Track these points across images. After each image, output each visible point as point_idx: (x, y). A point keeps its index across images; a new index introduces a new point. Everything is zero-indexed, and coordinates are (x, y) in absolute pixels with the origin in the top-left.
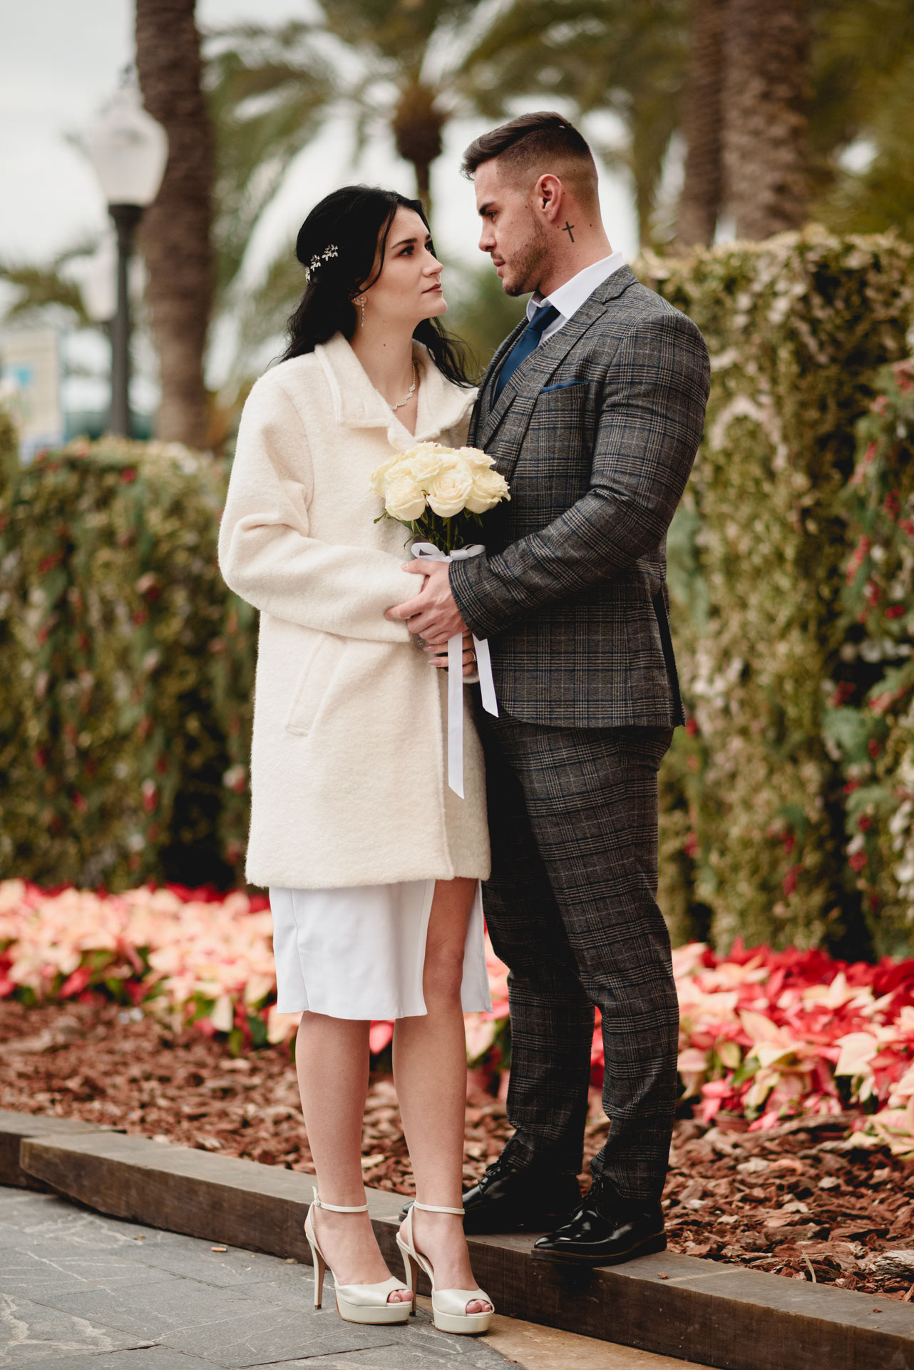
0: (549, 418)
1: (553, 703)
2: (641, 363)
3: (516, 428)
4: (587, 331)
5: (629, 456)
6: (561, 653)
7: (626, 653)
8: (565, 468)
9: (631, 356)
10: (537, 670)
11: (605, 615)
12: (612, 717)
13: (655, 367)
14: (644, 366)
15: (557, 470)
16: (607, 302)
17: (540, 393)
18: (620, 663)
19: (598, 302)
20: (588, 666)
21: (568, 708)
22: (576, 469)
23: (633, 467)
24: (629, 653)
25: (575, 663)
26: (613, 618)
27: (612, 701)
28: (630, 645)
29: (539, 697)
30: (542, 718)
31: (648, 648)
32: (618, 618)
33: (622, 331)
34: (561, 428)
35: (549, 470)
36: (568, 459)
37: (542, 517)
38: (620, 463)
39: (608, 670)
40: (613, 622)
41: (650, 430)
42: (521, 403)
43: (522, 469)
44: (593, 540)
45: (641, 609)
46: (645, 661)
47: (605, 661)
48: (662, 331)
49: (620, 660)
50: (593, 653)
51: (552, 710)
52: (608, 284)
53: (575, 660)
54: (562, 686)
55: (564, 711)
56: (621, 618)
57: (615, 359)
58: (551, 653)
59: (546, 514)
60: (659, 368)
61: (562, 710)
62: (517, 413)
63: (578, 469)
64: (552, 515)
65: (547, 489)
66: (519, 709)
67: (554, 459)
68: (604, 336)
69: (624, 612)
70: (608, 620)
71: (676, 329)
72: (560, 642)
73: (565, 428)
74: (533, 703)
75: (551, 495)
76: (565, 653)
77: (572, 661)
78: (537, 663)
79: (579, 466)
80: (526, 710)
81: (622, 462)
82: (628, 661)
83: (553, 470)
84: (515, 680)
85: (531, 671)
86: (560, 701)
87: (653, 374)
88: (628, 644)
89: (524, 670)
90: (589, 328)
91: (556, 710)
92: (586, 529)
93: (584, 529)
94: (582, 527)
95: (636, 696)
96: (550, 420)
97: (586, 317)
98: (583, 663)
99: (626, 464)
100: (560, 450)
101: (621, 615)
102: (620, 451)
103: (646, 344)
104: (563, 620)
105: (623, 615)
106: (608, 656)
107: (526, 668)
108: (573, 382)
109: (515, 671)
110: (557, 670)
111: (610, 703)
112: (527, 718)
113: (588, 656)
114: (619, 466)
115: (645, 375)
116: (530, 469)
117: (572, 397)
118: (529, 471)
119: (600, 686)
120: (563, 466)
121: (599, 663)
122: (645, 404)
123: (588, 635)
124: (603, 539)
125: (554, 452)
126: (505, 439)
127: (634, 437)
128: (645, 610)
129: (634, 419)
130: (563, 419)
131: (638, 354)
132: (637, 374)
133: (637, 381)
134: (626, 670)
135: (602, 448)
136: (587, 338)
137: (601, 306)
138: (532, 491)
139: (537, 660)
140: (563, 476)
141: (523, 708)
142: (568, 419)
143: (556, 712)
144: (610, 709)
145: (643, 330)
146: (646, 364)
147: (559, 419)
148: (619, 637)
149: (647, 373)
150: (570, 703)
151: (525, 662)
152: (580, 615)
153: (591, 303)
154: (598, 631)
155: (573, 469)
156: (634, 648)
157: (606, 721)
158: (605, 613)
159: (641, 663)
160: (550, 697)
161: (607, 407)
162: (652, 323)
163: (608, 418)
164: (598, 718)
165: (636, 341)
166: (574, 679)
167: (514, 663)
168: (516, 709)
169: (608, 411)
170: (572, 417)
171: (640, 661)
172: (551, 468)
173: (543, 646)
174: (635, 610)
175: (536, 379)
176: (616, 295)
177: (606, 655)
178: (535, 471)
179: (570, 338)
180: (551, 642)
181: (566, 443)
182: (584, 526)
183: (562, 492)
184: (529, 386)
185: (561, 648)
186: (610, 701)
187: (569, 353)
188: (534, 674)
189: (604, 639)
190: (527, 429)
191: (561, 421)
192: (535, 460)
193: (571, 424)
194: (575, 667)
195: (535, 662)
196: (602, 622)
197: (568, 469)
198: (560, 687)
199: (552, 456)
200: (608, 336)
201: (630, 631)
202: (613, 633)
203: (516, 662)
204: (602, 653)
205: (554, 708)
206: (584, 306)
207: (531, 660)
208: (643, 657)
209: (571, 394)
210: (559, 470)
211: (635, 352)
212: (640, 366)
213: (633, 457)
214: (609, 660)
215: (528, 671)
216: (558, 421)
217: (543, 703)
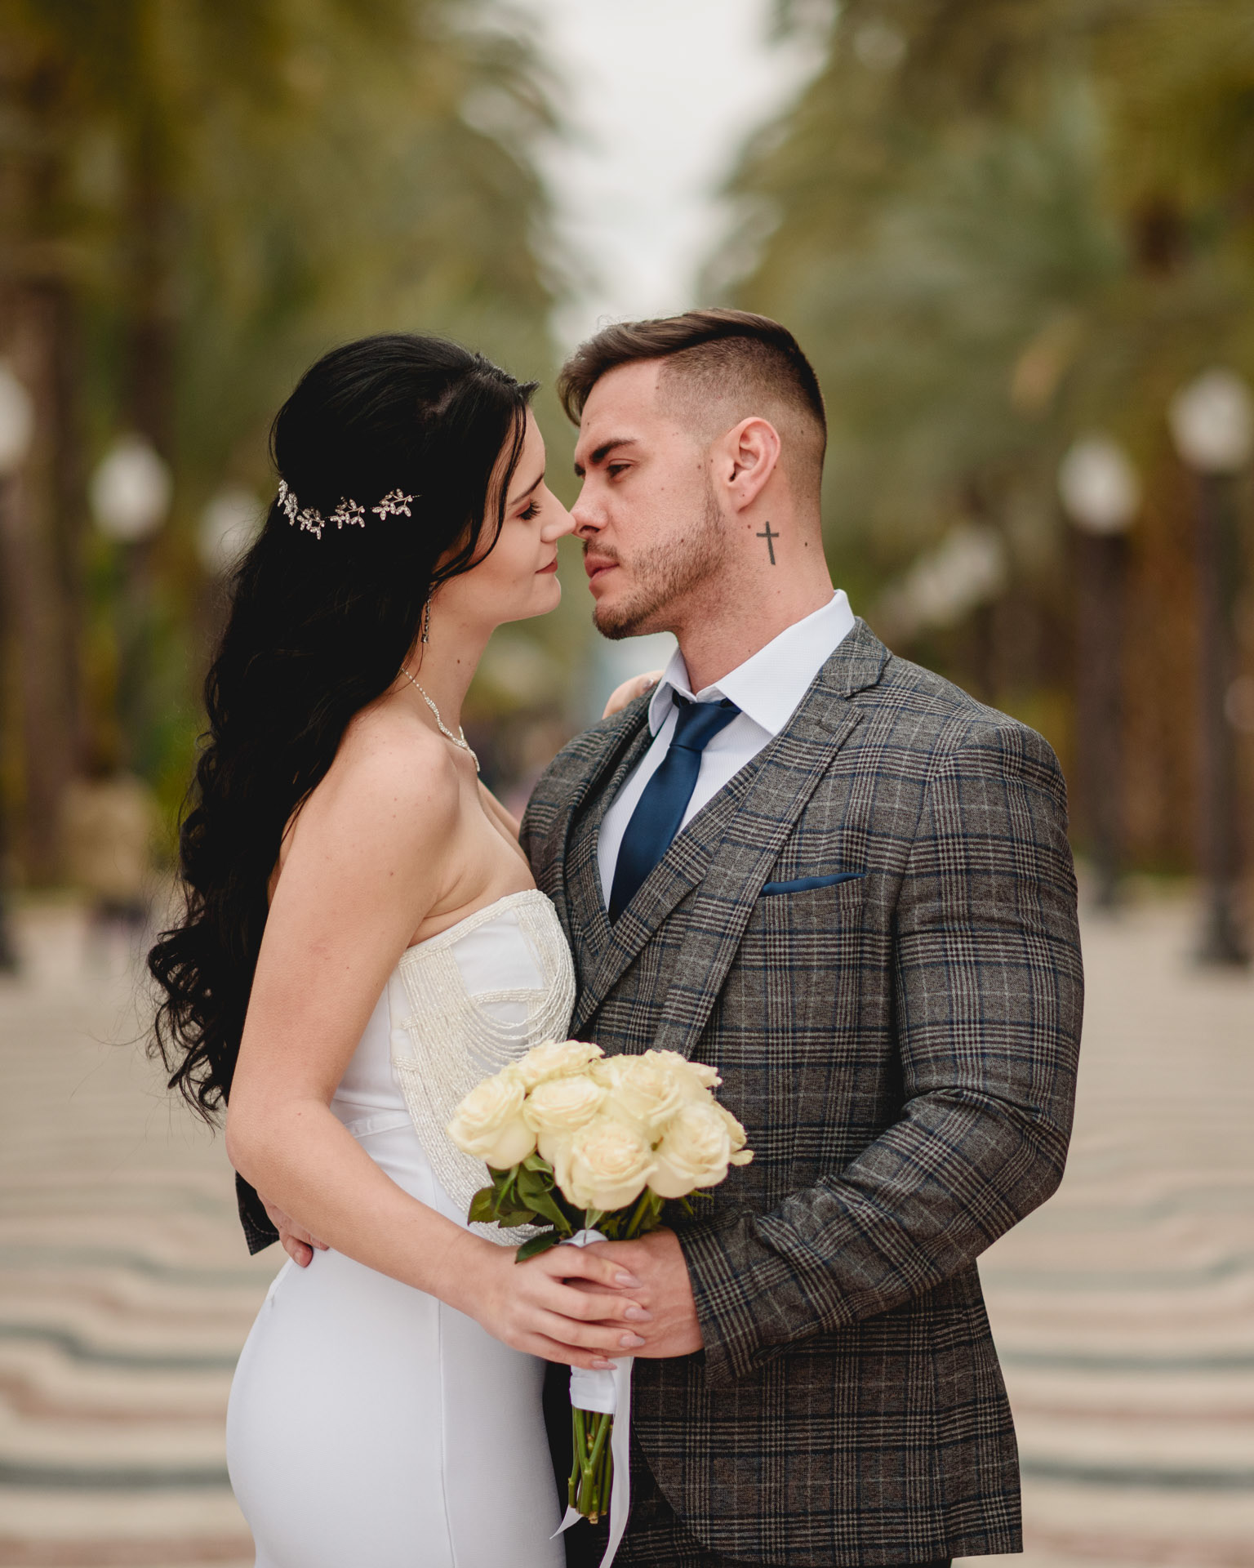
0: (790, 947)
1: (790, 1519)
2: (979, 831)
3: (706, 962)
4: (833, 759)
5: (1004, 1023)
6: (806, 1417)
7: (931, 1413)
8: (828, 1047)
9: (957, 818)
10: (760, 1454)
11: (893, 1340)
12: (907, 1545)
13: (1007, 839)
14: (986, 837)
15: (810, 1052)
16: (853, 695)
17: (763, 894)
18: (920, 1434)
19: (835, 696)
20: (858, 1442)
21: (820, 1527)
22: (848, 1050)
23: (1016, 1044)
24: (938, 1413)
25: (832, 1437)
26: (908, 1346)
27: (905, 1510)
28: (941, 1398)
29: (765, 1508)
30: (770, 1551)
31: (970, 1399)
32: (918, 1345)
33: (923, 766)
34: (820, 968)
35: (794, 1052)
36: (834, 1030)
37: (774, 1145)
38: (988, 1039)
39: (897, 1448)
40: (907, 1353)
41: (1029, 965)
42: (715, 912)
43: (730, 1047)
44: (967, 1190)
45: (956, 1324)
46: (964, 1426)
47: (891, 1431)
48: (1002, 764)
49: (920, 1427)
50: (869, 1415)
51: (789, 1533)
52: (844, 659)
53: (833, 1429)
54: (809, 1483)
55: (812, 1535)
56: (924, 1345)
57: (923, 826)
58: (787, 1418)
59: (783, 1140)
60: (1013, 841)
61: (810, 1532)
62: (706, 932)
63: (852, 1050)
64: (796, 1142)
65: (787, 1089)
66: (723, 1535)
67: (804, 1030)
68: (886, 776)
69: (930, 1331)
70: (900, 1349)
71: (1024, 757)
72: (804, 1395)
73: (828, 967)
74: (750, 1520)
75: (796, 1101)
76: (814, 1417)
77: (827, 1433)
78: (760, 1440)
79: (853, 1043)
80: (737, 1535)
81: (992, 1035)
82: (935, 1430)
83: (803, 1051)
84: (713, 1474)
85: (747, 1455)
86: (805, 1514)
87: (1005, 853)
88: (937, 1396)
89: (733, 1455)
90: (836, 754)
91: (797, 1532)
92: (955, 1168)
93: (950, 1168)
94: (946, 1165)
95: (950, 1497)
96: (795, 950)
97: (818, 729)
98: (848, 1436)
99: (1002, 1039)
100: (818, 1013)
101: (924, 1339)
102: (982, 1013)
103: (980, 791)
104: (811, 1351)
105: (929, 1339)
106: (898, 1421)
107: (736, 1450)
108: (838, 876)
109: (713, 1456)
110: (798, 1452)
111: (901, 1514)
112: (740, 1552)
113: (858, 1422)
114: (986, 1045)
115: (991, 855)
116: (748, 1048)
117: (839, 905)
118: (746, 1052)
119: (881, 1480)
120: (823, 1044)
121: (879, 1435)
122: (1004, 914)
123: (860, 1379)
124: (983, 1187)
125: (805, 1017)
126: (682, 983)
127: (1002, 982)
128: (965, 1325)
129: (990, 947)
130: (823, 949)
131: (970, 812)
132: (976, 854)
133: (977, 867)
134: (931, 1448)
135: (937, 1010)
136: (841, 776)
137: (846, 705)
138: (754, 1092)
139: (760, 1432)
140: (824, 1065)
141: (732, 1531)
142: (833, 950)
143: (797, 1536)
144: (901, 1528)
145: (968, 762)
146: (989, 832)
147: (815, 950)
148: (920, 1383)
149: (995, 851)
150: (824, 1518)
151: (736, 1437)
152: (846, 1341)
153: (820, 698)
154: (879, 1373)
155: (842, 1051)
156: (947, 1404)
157: (895, 1551)
158: (892, 1336)
159: (959, 1431)
160: (786, 1506)
161: (923, 923)
162: (982, 747)
163: (932, 947)
164: (880, 1546)
165: (959, 786)
166: (831, 1468)
167: (712, 1441)
168: (718, 1535)
169: (928, 932)
170: (840, 945)
171: (955, 1428)
172: (798, 1048)
173: (771, 1405)
174: (947, 1326)
175: (741, 863)
176: (871, 682)
177: (894, 1418)
178: (761, 1052)
179: (798, 775)
180: (787, 1396)
181: (831, 999)
182: (950, 1163)
183: (820, 1096)
184: (726, 875)
185: (806, 1407)
186: (901, 1510)
187: (805, 808)
188: (755, 1461)
189: (890, 1388)
190: (734, 966)
191: (819, 953)
192: (759, 1031)
193: (840, 960)
194: (833, 1443)
195: (756, 1437)
196: (887, 1353)
197: (832, 1051)
198: (805, 1487)
199: (800, 1023)
200: (895, 777)
201: (940, 1371)
202: (907, 1375)
203: (714, 1437)
204: (885, 1414)
205: (792, 1529)
206: (805, 704)
207: (748, 1433)
208: (960, 1419)
209: (838, 898)
210: (814, 1051)
211: (962, 809)
212: (978, 836)
213: (1012, 1024)
214: (898, 1427)
215: (741, 1455)
216: (812, 954)
217: (773, 1520)
